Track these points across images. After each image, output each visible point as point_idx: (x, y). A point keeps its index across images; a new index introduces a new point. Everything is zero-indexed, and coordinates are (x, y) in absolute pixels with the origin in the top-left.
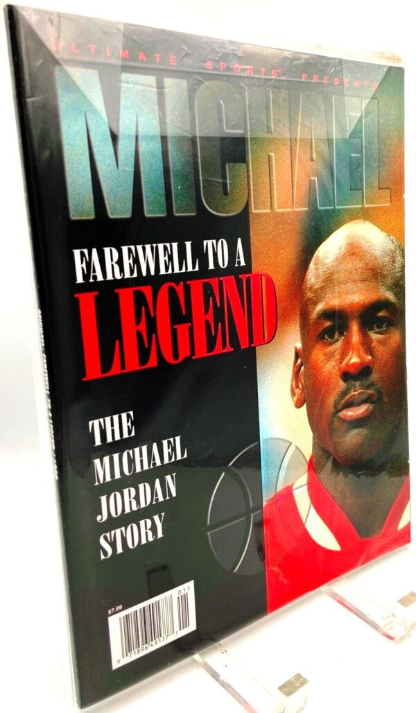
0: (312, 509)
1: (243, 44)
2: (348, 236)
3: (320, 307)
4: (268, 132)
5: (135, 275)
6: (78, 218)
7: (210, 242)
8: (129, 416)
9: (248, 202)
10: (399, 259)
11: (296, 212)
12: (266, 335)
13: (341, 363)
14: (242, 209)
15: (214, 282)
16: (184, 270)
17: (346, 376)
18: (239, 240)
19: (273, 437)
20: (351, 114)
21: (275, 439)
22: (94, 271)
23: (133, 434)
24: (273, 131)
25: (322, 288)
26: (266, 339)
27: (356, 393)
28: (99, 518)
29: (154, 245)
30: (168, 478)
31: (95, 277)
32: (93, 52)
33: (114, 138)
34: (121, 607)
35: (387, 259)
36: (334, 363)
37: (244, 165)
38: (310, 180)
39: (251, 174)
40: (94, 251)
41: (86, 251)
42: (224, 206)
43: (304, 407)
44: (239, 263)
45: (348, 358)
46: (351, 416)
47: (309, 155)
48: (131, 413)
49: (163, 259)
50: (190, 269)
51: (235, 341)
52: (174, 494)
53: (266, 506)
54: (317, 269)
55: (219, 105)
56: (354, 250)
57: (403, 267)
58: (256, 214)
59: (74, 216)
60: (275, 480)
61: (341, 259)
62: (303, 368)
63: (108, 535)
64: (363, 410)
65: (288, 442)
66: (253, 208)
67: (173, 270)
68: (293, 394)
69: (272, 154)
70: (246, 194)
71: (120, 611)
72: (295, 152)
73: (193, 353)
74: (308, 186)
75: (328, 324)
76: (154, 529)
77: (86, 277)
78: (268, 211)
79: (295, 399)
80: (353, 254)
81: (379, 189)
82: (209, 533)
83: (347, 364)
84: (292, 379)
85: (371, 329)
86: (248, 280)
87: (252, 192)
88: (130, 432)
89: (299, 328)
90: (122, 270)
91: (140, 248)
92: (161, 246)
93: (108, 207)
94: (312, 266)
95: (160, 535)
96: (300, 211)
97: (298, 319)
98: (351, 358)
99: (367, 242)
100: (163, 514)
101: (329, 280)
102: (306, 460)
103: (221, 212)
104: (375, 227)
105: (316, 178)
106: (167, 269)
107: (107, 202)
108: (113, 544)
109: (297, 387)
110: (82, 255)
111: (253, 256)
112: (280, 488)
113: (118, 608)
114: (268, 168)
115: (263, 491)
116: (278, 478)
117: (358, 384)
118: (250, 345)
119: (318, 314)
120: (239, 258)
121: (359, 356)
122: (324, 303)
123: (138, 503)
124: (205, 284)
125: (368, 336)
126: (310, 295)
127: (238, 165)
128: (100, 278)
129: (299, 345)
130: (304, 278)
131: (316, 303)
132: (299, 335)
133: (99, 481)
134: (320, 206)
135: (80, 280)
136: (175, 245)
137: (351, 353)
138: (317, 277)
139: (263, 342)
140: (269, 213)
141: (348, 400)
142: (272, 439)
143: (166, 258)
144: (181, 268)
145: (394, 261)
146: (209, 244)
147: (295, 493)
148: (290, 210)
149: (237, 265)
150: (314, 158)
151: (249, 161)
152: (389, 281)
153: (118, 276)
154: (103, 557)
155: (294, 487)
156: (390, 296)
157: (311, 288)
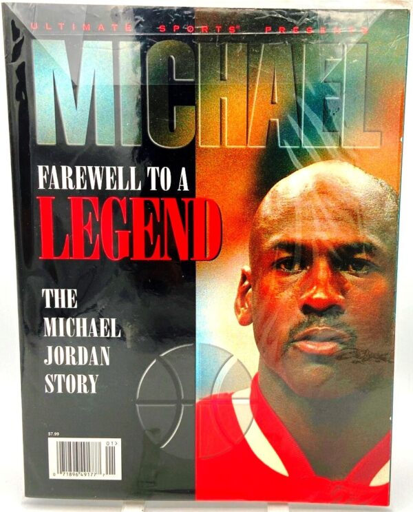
0: (254, 423)
1: (197, 8)
2: (317, 176)
3: (276, 238)
4: (221, 80)
5: (85, 188)
6: (43, 144)
7: (153, 169)
8: (73, 292)
9: (194, 138)
10: (390, 204)
11: (250, 149)
12: (208, 253)
13: (301, 295)
14: (188, 143)
15: (156, 202)
16: (127, 188)
17: (307, 309)
18: (183, 169)
19: (211, 344)
20: (328, 60)
21: (213, 346)
22: (53, 182)
23: (76, 307)
24: (227, 78)
25: (280, 221)
26: (207, 256)
27: (320, 328)
28: (46, 361)
29: (103, 167)
30: (103, 349)
31: (53, 186)
32: (61, 28)
33: (75, 87)
34: (58, 434)
35: (372, 202)
36: (291, 293)
37: (193, 108)
38: (270, 121)
39: (200, 115)
40: (54, 168)
41: (47, 167)
42: (169, 140)
43: (251, 327)
44: (182, 188)
45: (312, 292)
46: (311, 350)
47: (270, 99)
48: (75, 290)
49: (109, 178)
50: (133, 188)
51: (173, 253)
52: (108, 363)
53: (200, 403)
54: (274, 202)
55: (170, 60)
56: (323, 189)
57: (397, 213)
58: (203, 148)
59: (40, 142)
60: (211, 383)
61: (307, 196)
62: (250, 290)
63: (52, 376)
64: (329, 348)
65: (229, 353)
66: (200, 143)
67: (117, 187)
68: (237, 311)
69: (225, 99)
70: (194, 131)
71: (56, 437)
72: (253, 96)
73: (131, 254)
74: (267, 126)
75: (285, 255)
76: (89, 384)
77: (46, 185)
78: (218, 146)
79: (240, 316)
80: (323, 193)
81: (364, 131)
82: (137, 405)
83: (310, 298)
84: (237, 298)
85: (346, 269)
86: (191, 204)
87: (200, 130)
88: (73, 305)
89: (248, 253)
90: (75, 183)
91: (90, 168)
92: (108, 169)
93: (66, 137)
94: (267, 198)
95: (94, 391)
96: (255, 149)
97: (247, 245)
98: (315, 293)
99: (343, 182)
100: (97, 376)
101: (289, 214)
102: (250, 376)
103: (166, 145)
104: (357, 169)
105: (277, 120)
106: (112, 186)
107: (66, 133)
108: (55, 384)
109: (243, 306)
110: (44, 169)
111: (197, 183)
112: (217, 391)
113: (56, 434)
114: (219, 110)
115: (197, 388)
116: (214, 382)
117: (323, 320)
118: (189, 258)
119: (273, 244)
120: (182, 183)
121: (326, 293)
122: (281, 235)
123: (77, 360)
124: (146, 202)
125: (340, 275)
126: (263, 224)
127: (186, 108)
128: (57, 187)
129: (248, 268)
130: (257, 208)
131: (271, 234)
132: (248, 260)
133: (47, 334)
134: (281, 145)
135: (41, 186)
136: (121, 169)
137: (315, 288)
138: (275, 210)
139: (204, 259)
140: (218, 149)
141: (308, 332)
142: (209, 345)
143: (112, 178)
144: (125, 187)
145: (382, 205)
146: (153, 170)
147: (234, 402)
148: (243, 147)
149: (179, 190)
150: (276, 101)
151: (198, 104)
152: (374, 225)
153: (71, 187)
154: (46, 391)
155: (233, 396)
156: (375, 240)
157: (265, 219)
